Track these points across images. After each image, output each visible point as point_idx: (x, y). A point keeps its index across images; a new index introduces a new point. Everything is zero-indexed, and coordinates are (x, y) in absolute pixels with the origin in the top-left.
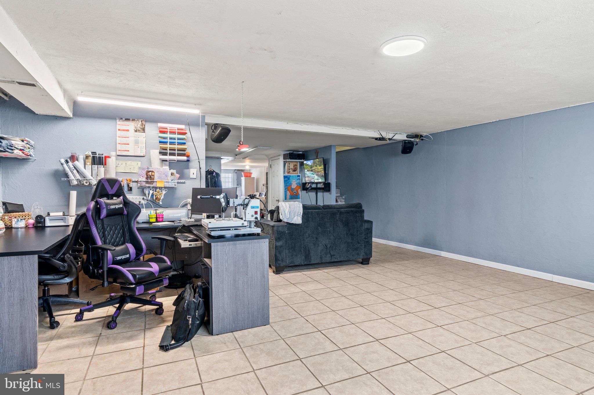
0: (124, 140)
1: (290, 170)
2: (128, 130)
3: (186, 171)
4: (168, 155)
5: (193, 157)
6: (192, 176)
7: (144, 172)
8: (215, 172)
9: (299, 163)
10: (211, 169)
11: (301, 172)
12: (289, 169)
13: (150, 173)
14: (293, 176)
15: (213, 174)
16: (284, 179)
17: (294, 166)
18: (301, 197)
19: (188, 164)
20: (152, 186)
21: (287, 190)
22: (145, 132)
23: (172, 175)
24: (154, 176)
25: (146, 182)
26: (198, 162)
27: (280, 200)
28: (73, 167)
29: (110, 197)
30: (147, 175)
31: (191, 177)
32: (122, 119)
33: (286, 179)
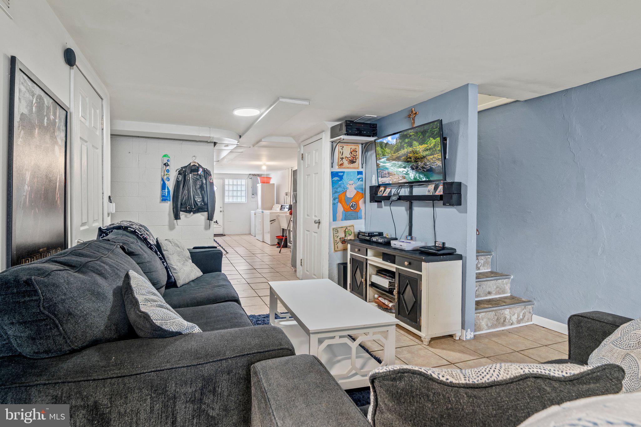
1: (344, 160)
8: (202, 168)
9: (360, 146)
10: (195, 162)
11: (364, 165)
12: (342, 158)
14: (348, 173)
15: (198, 171)
16: (332, 179)
17: (351, 153)
18: (363, 217)
21: (337, 200)
27: (322, 221)
33: (336, 179)
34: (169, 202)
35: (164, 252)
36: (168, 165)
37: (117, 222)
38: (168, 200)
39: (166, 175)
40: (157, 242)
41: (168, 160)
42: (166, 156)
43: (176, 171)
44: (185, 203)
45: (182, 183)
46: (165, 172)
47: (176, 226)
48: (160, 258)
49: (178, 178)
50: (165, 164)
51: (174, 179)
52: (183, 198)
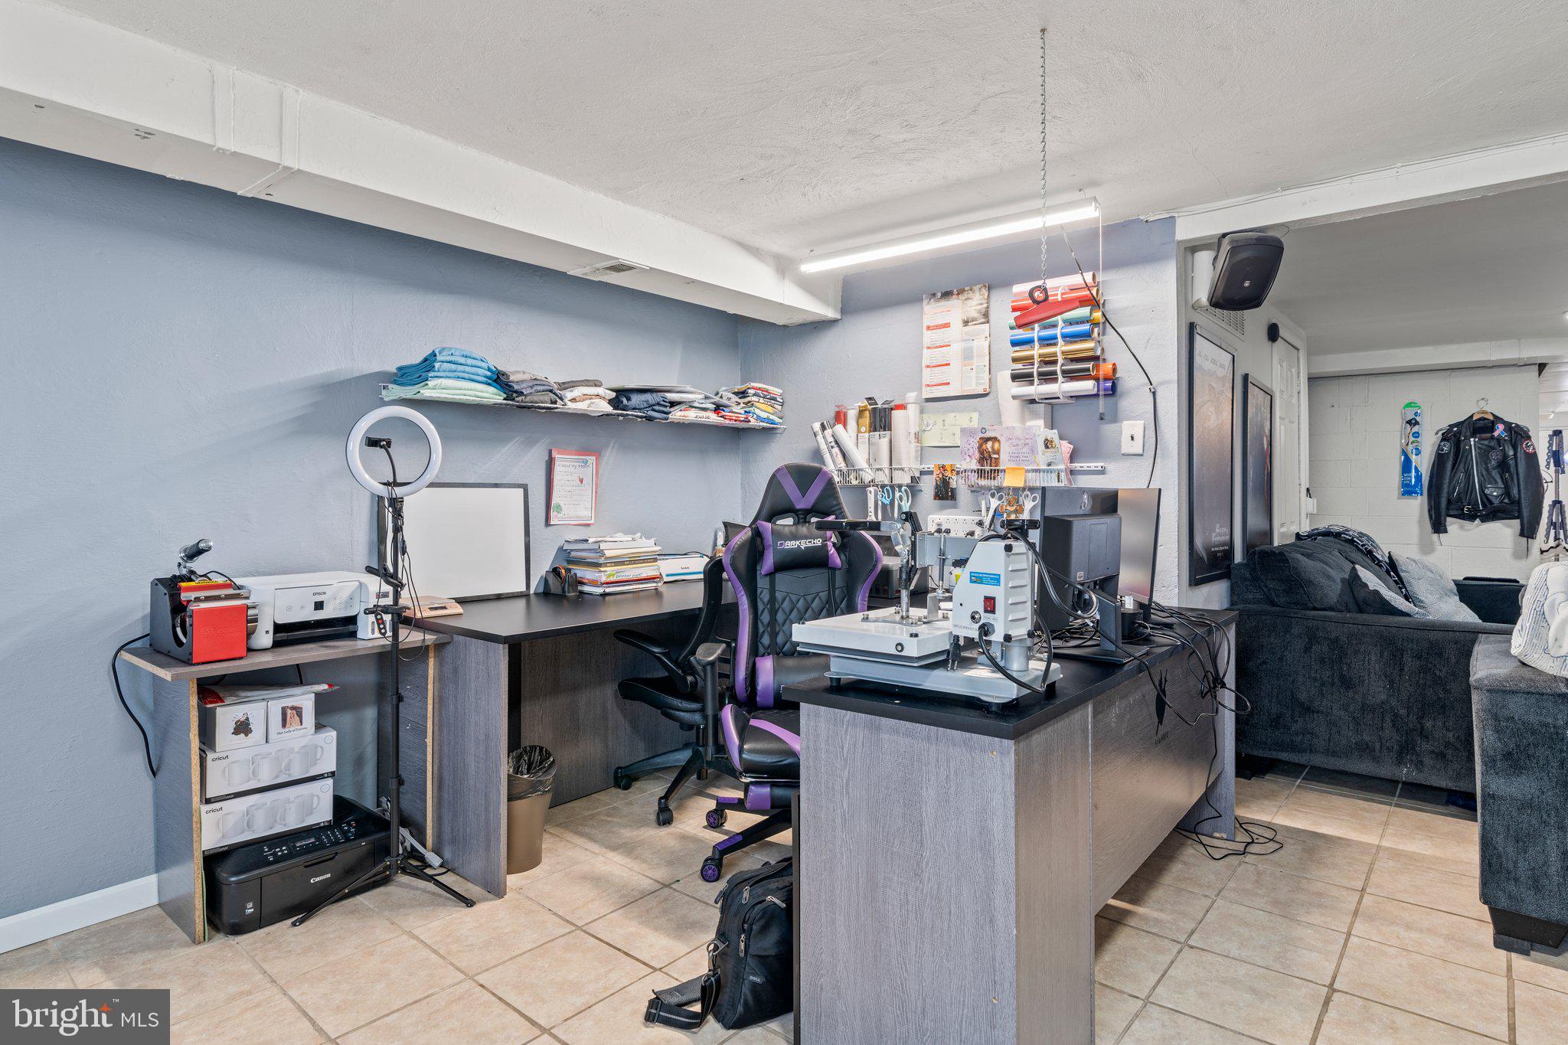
0: (938, 356)
2: (947, 325)
3: (1108, 429)
4: (1036, 381)
5: (1130, 377)
6: (1127, 447)
7: (974, 443)
8: (1505, 423)
10: (1485, 412)
13: (989, 444)
15: (1492, 430)
19: (1116, 404)
20: (993, 483)
22: (988, 322)
23: (1047, 447)
24: (998, 453)
25: (978, 473)
26: (1151, 395)
28: (833, 440)
29: (801, 516)
30: (981, 452)
31: (1124, 450)
32: (934, 295)
34: (1419, 497)
35: (1402, 574)
36: (1417, 423)
37: (1322, 525)
38: (1416, 493)
39: (1412, 443)
40: (1390, 557)
41: (1416, 414)
42: (1410, 405)
43: (1437, 433)
44: (1459, 499)
45: (1451, 459)
46: (1411, 435)
47: (1439, 548)
48: (1394, 581)
49: (1440, 448)
50: (1409, 422)
51: (1432, 451)
52: (1454, 489)
